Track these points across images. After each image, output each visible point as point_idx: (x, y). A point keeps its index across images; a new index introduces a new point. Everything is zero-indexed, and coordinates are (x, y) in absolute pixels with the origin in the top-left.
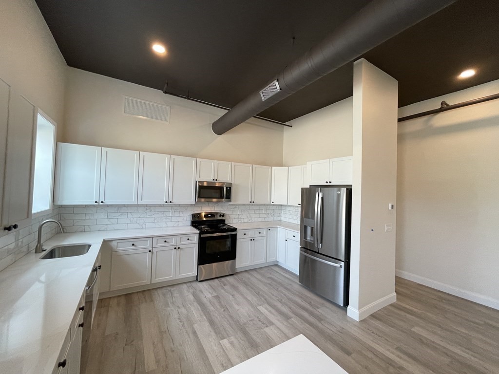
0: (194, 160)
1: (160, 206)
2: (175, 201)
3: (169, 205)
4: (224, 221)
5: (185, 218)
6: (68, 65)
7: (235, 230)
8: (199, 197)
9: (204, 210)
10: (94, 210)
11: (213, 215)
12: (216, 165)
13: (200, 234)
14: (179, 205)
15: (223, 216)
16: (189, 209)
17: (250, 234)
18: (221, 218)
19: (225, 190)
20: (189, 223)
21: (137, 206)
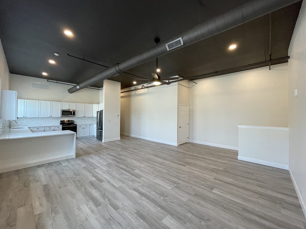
0: (60, 103)
1: (48, 118)
2: (53, 116)
3: (51, 117)
4: (74, 123)
5: (58, 122)
6: (10, 73)
7: (76, 125)
8: (62, 115)
9: (66, 119)
10: (22, 119)
11: (69, 121)
12: (69, 105)
13: (62, 126)
14: (55, 117)
15: (73, 121)
16: (59, 119)
17: (83, 126)
18: (72, 122)
19: (72, 112)
20: (60, 124)
21: (38, 118)
